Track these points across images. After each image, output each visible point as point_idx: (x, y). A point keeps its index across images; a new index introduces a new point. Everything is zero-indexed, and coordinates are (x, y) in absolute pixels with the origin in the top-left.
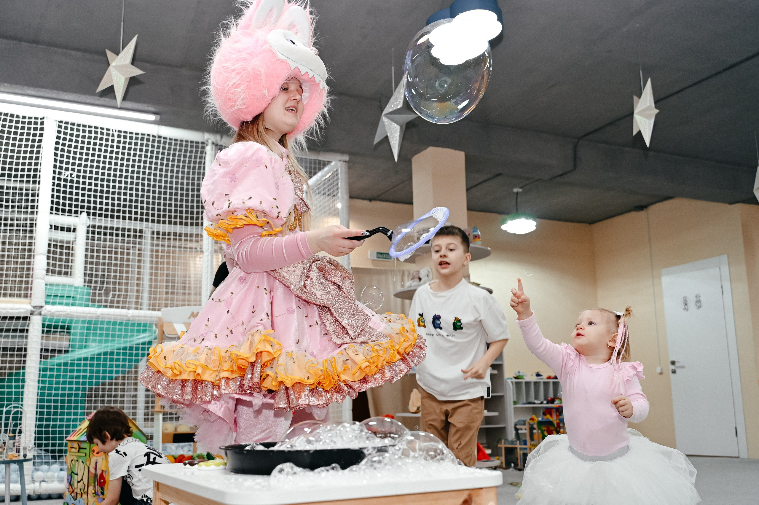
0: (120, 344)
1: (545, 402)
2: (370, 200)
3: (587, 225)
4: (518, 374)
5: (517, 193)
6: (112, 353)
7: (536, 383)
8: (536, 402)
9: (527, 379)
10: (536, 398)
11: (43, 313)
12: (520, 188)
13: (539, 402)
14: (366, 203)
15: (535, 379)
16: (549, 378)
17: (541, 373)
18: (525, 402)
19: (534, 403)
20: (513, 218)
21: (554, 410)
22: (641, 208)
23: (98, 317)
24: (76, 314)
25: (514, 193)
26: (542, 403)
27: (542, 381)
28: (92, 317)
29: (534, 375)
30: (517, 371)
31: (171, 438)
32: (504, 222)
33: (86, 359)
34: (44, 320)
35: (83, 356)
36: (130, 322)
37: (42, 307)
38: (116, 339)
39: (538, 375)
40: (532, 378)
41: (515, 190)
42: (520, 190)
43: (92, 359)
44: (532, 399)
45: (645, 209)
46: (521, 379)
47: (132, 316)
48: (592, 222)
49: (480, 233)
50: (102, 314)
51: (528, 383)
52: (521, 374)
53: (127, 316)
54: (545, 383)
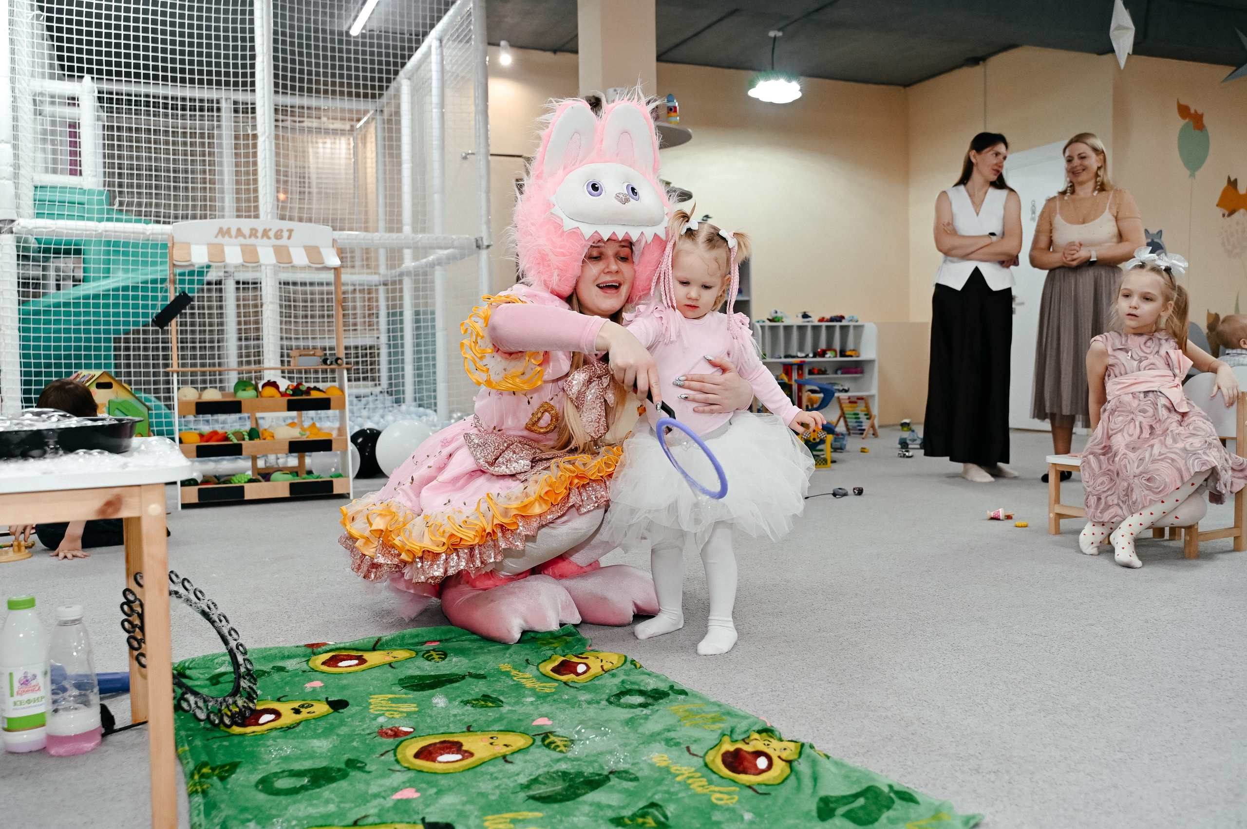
0: (147, 274)
1: (811, 355)
2: (555, 51)
3: (901, 88)
4: (775, 315)
5: (775, 38)
6: (135, 288)
7: (802, 329)
8: (799, 354)
9: (787, 322)
10: (801, 348)
11: (14, 230)
12: (779, 30)
13: (803, 355)
14: (549, 55)
15: (800, 321)
16: (822, 320)
17: (809, 314)
18: (782, 355)
19: (798, 357)
20: (767, 78)
21: (796, 367)
22: (976, 60)
23: (100, 235)
24: (65, 231)
25: (771, 38)
26: (807, 356)
27: (809, 324)
28: (90, 235)
29: (800, 315)
30: (773, 311)
31: (193, 408)
32: (752, 85)
33: (96, 297)
34: (18, 241)
35: (91, 292)
36: (150, 242)
37: (13, 221)
38: (140, 267)
39: (805, 316)
40: (793, 320)
41: (772, 34)
42: (780, 34)
43: (106, 296)
44: (794, 350)
45: (981, 63)
46: (778, 321)
47: (153, 234)
48: (907, 84)
49: (677, 104)
50: (106, 231)
51: (788, 328)
52: (779, 315)
53: (144, 233)
54: (816, 329)
